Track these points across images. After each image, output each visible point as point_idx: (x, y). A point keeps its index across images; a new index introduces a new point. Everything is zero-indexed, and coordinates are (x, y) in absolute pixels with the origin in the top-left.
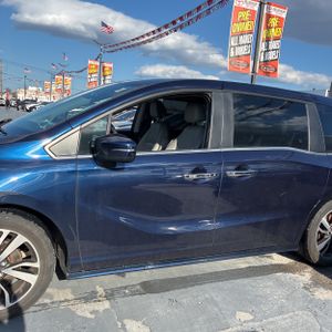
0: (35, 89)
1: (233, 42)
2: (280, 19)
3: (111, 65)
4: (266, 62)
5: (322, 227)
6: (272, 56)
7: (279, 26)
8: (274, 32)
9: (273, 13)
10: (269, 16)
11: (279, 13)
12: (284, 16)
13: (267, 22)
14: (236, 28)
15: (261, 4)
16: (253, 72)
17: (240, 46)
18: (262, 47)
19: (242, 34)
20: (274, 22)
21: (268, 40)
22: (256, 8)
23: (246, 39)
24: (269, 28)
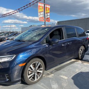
1: (39, 14)
6: (48, 17)
9: (47, 7)
11: (48, 7)
12: (49, 7)
14: (39, 11)
15: (44, 5)
16: (45, 21)
17: (41, 15)
18: (46, 15)
19: (41, 12)
20: (48, 9)
22: (43, 6)
23: (42, 13)
24: (47, 10)
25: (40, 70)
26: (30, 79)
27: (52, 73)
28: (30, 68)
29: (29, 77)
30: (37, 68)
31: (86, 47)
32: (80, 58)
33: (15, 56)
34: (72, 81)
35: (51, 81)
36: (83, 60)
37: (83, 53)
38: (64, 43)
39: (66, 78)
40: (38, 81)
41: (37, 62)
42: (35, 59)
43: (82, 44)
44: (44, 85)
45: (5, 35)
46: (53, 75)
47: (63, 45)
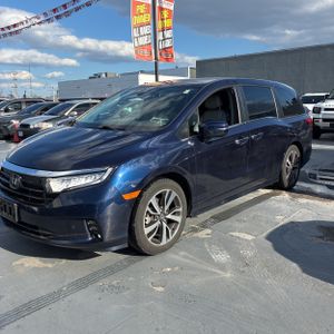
2: (170, 11)
5: (288, 164)
6: (168, 43)
7: (169, 17)
9: (164, 6)
10: (161, 9)
11: (168, 5)
12: (172, 8)
14: (136, 20)
16: (156, 58)
17: (143, 37)
18: (160, 37)
19: (142, 25)
20: (165, 14)
21: (163, 30)
22: (150, 2)
24: (162, 20)
25: (174, 214)
26: (149, 239)
27: (204, 226)
29: (147, 231)
30: (166, 207)
31: (305, 149)
32: (286, 184)
33: (110, 170)
34: (269, 244)
35: (206, 246)
36: (294, 191)
37: (294, 168)
38: (240, 136)
39: (249, 237)
40: (170, 245)
41: (168, 191)
43: (294, 140)
45: (7, 110)
47: (237, 141)
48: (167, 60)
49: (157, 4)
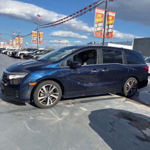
0: (3, 43)
1: (96, 26)
2: (113, 17)
3: (42, 33)
4: (108, 33)
5: (128, 85)
7: (112, 19)
8: (111, 22)
9: (110, 14)
10: (108, 16)
13: (108, 18)
14: (97, 20)
15: (106, 11)
16: (104, 37)
17: (99, 27)
20: (110, 18)
21: (108, 25)
22: (104, 13)
23: (100, 25)
25: (55, 95)
26: (40, 102)
28: (42, 89)
29: (39, 98)
30: (50, 92)
33: (27, 74)
40: (51, 106)
41: (52, 85)
42: (49, 81)
44: (55, 111)
46: (73, 105)
48: (108, 37)
49: (107, 14)
